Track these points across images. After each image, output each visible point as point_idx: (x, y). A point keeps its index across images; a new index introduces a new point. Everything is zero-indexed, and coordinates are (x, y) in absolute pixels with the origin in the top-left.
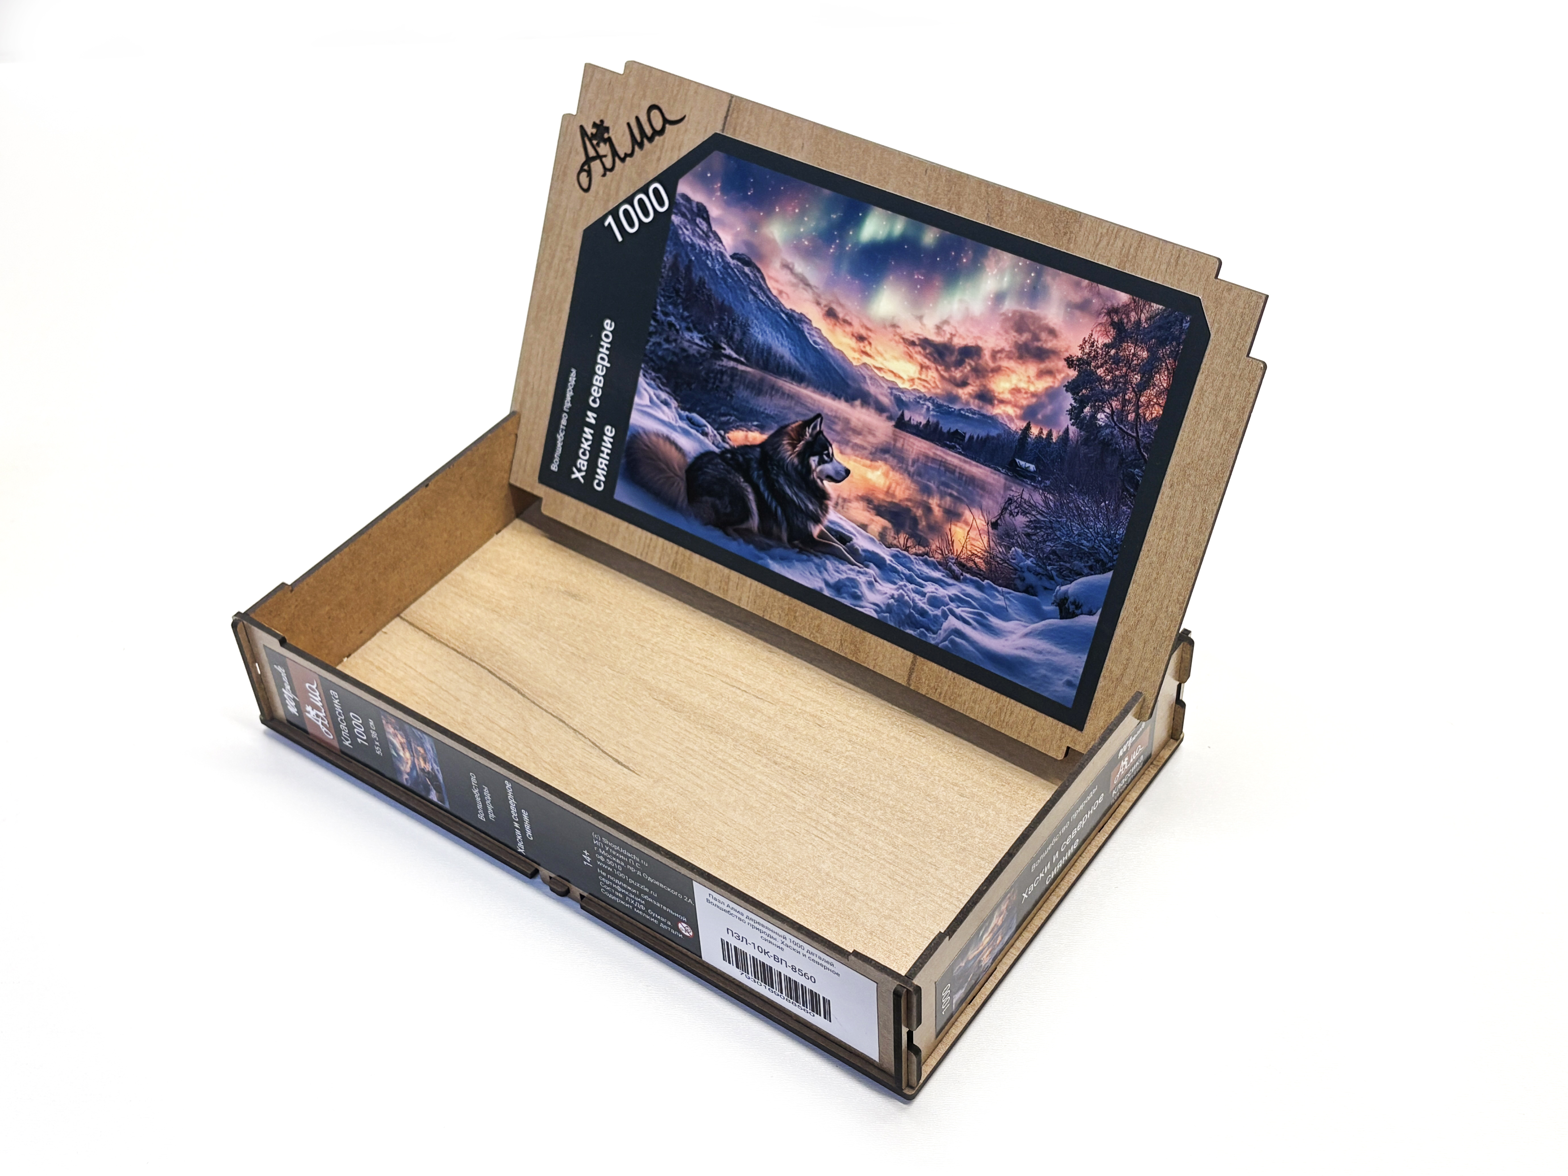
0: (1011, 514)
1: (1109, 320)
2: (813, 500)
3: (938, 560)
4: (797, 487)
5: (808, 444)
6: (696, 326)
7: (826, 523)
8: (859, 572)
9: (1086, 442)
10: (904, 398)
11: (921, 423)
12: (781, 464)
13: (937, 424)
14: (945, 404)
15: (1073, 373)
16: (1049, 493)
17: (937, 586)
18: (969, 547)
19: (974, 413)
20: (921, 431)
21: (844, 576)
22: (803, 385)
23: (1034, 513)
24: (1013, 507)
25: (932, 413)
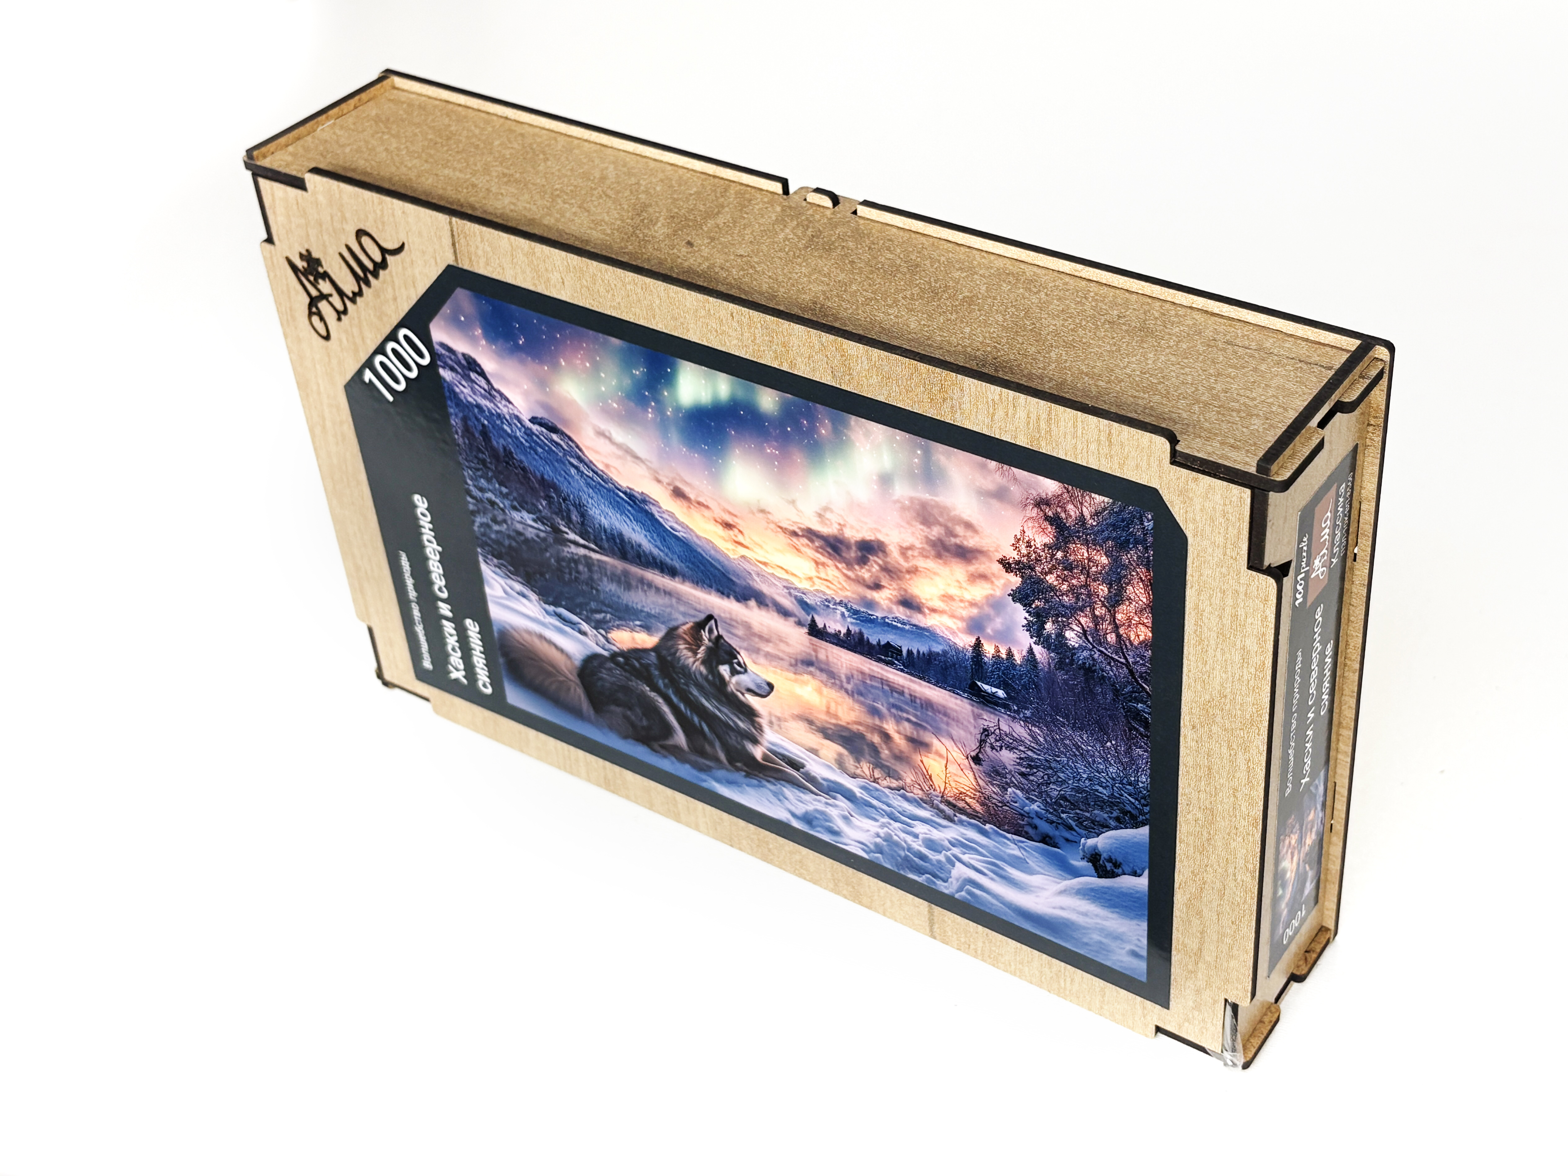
0: (993, 748)
1: (1041, 514)
2: (741, 716)
4: (715, 700)
5: (709, 649)
6: (522, 505)
7: (766, 744)
8: (827, 804)
9: (1061, 665)
10: (808, 601)
11: (839, 632)
12: (685, 671)
13: (861, 634)
14: (862, 610)
15: (1015, 581)
16: (1035, 726)
17: (928, 827)
18: (953, 784)
19: (904, 623)
20: (842, 641)
21: (810, 808)
22: (677, 579)
23: (1022, 748)
24: (993, 740)
25: (849, 620)
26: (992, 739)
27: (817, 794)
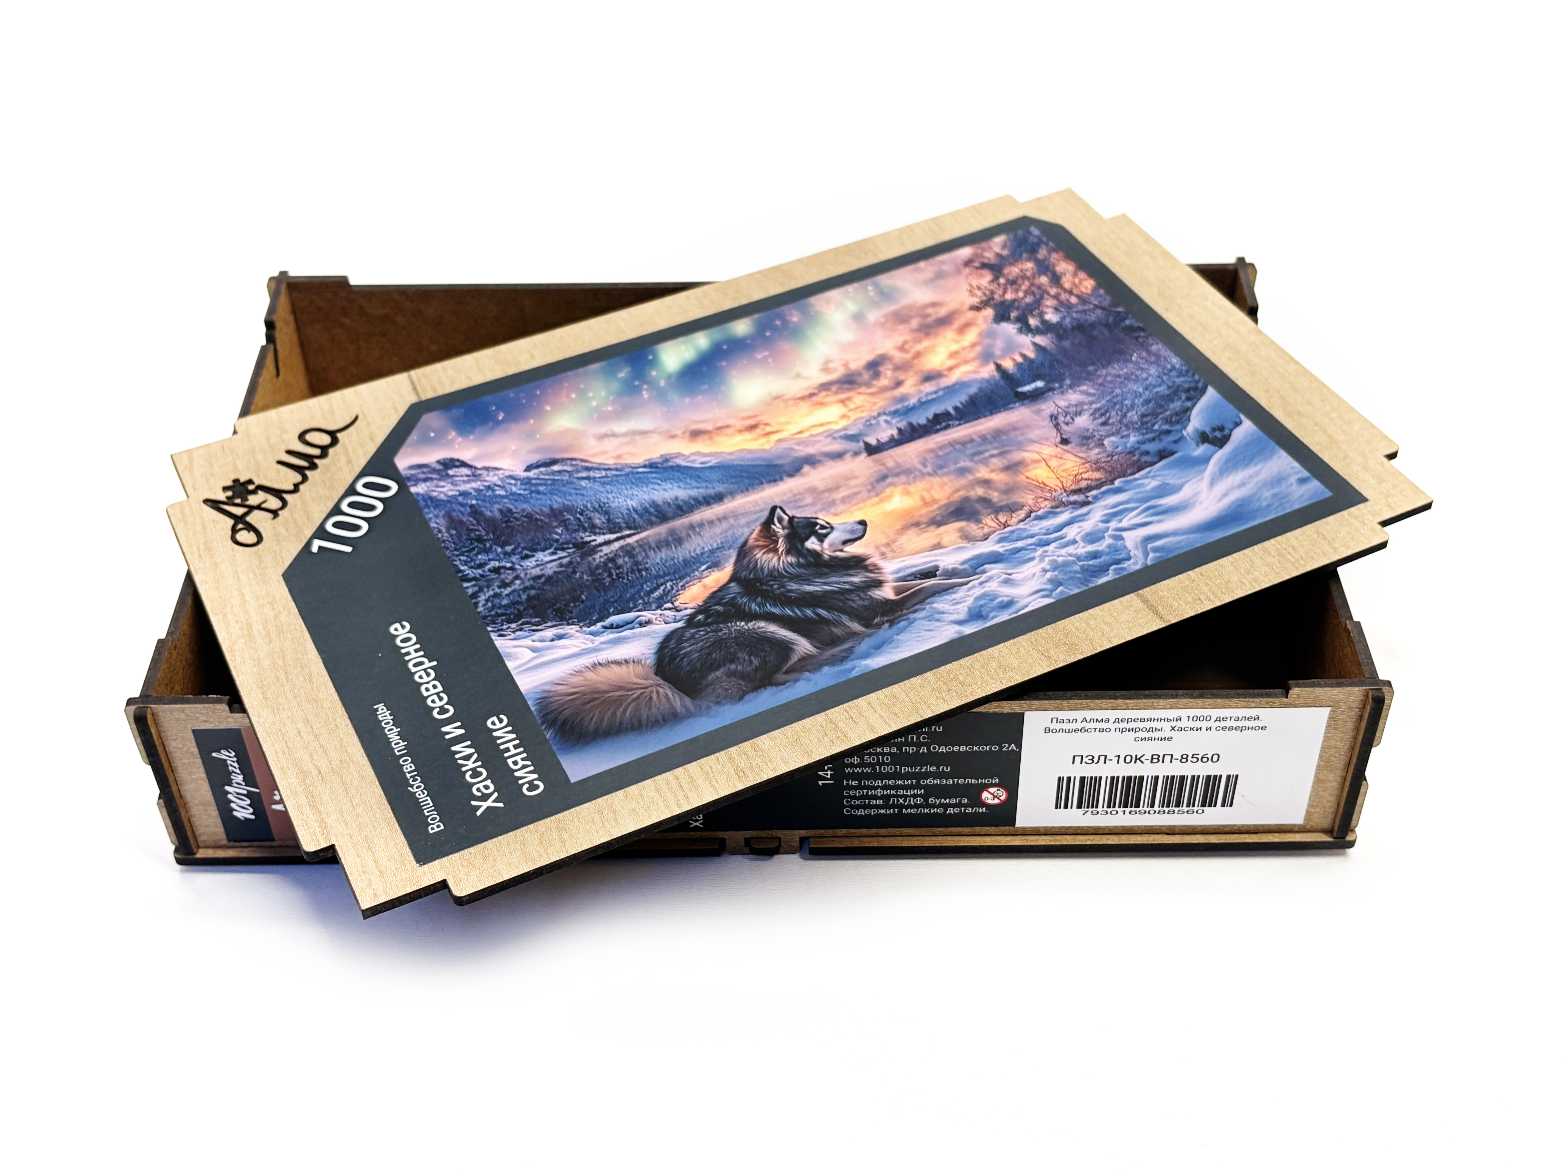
0: (1067, 424)
2: (852, 572)
3: (1049, 506)
4: (818, 577)
5: (787, 537)
7: (890, 577)
8: (981, 583)
9: (1060, 338)
10: (852, 432)
11: (893, 436)
13: (910, 424)
14: (899, 407)
16: (1080, 387)
17: (1076, 525)
18: (1064, 474)
19: (936, 392)
20: (899, 440)
21: (970, 601)
22: (726, 500)
25: (894, 421)
26: (1061, 419)
27: (967, 583)
